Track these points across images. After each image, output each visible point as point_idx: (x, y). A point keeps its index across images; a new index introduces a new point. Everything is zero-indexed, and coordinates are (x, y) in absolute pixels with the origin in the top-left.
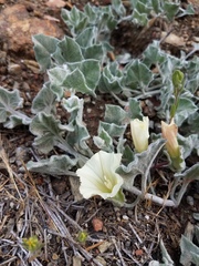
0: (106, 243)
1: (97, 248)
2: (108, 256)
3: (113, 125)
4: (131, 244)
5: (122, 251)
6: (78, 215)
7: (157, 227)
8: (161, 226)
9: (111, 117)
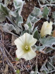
0: (19, 62)
1: (15, 63)
2: (18, 66)
3: (34, 17)
4: (27, 63)
5: (23, 65)
6: (11, 50)
7: (37, 59)
8: (38, 59)
9: (35, 14)
